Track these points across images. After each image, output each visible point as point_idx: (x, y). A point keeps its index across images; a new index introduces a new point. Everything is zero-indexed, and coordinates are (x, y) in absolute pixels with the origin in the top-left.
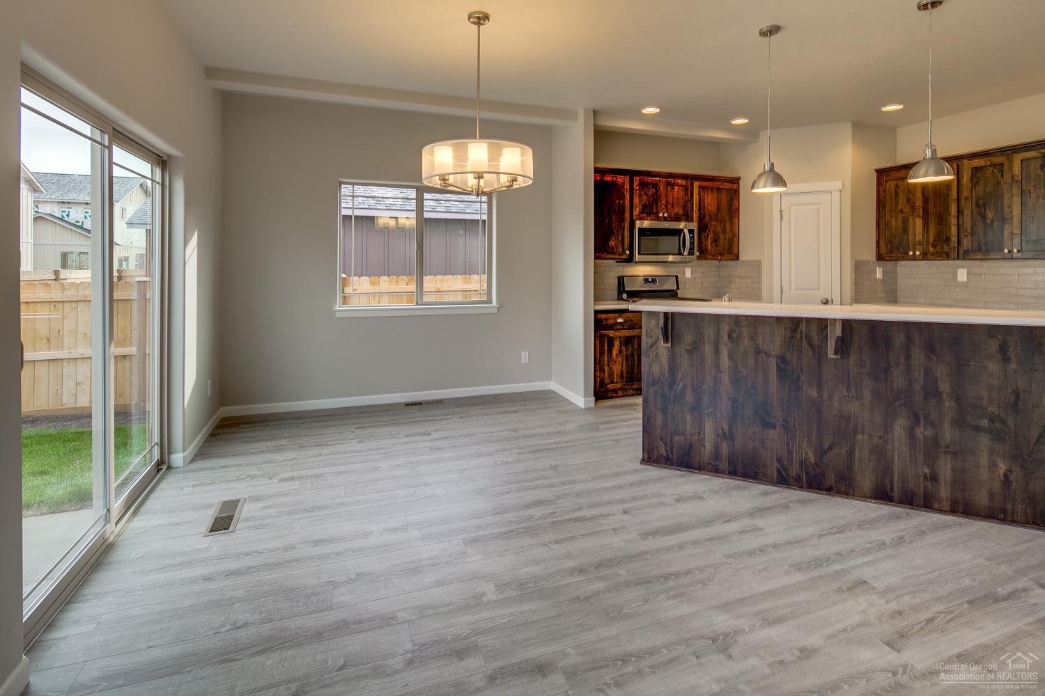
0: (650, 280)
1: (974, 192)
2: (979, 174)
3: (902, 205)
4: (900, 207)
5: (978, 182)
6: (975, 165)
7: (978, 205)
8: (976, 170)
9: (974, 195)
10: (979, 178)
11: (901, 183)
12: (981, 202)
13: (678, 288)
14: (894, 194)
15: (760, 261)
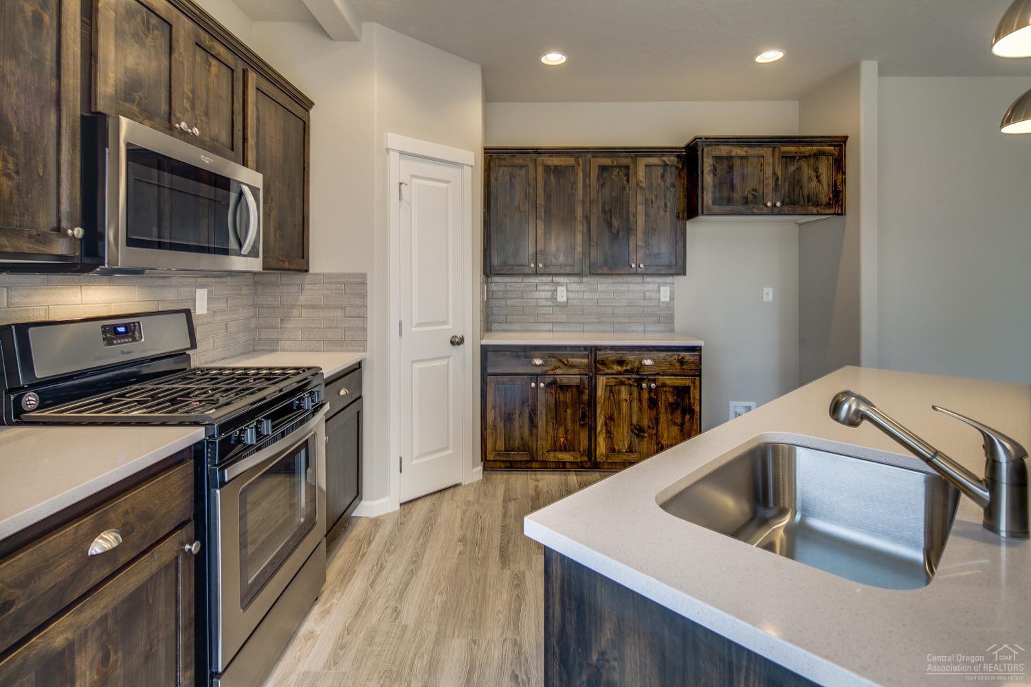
0: (122, 329)
1: (600, 195)
2: (605, 174)
3: (519, 201)
4: (516, 203)
5: (604, 183)
6: (602, 164)
7: (604, 211)
8: (603, 168)
9: (600, 198)
10: (605, 179)
11: (518, 171)
12: (607, 208)
13: (194, 345)
14: (508, 185)
15: (364, 276)
